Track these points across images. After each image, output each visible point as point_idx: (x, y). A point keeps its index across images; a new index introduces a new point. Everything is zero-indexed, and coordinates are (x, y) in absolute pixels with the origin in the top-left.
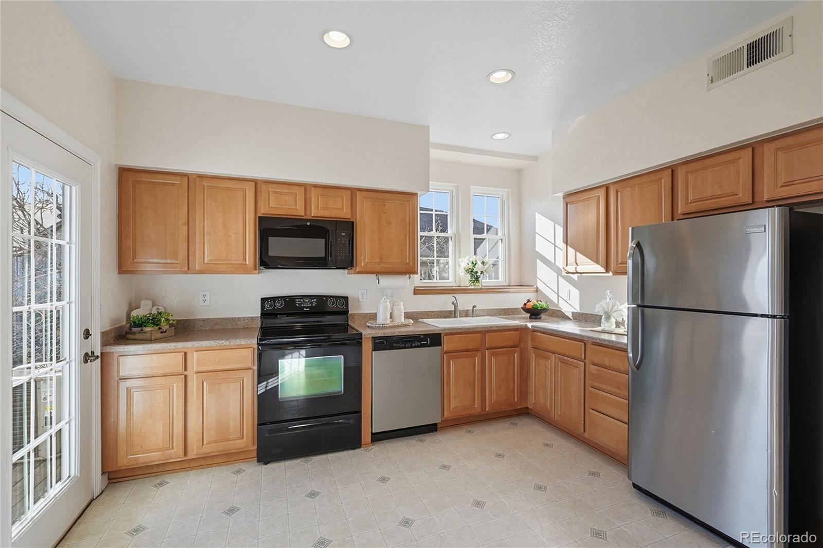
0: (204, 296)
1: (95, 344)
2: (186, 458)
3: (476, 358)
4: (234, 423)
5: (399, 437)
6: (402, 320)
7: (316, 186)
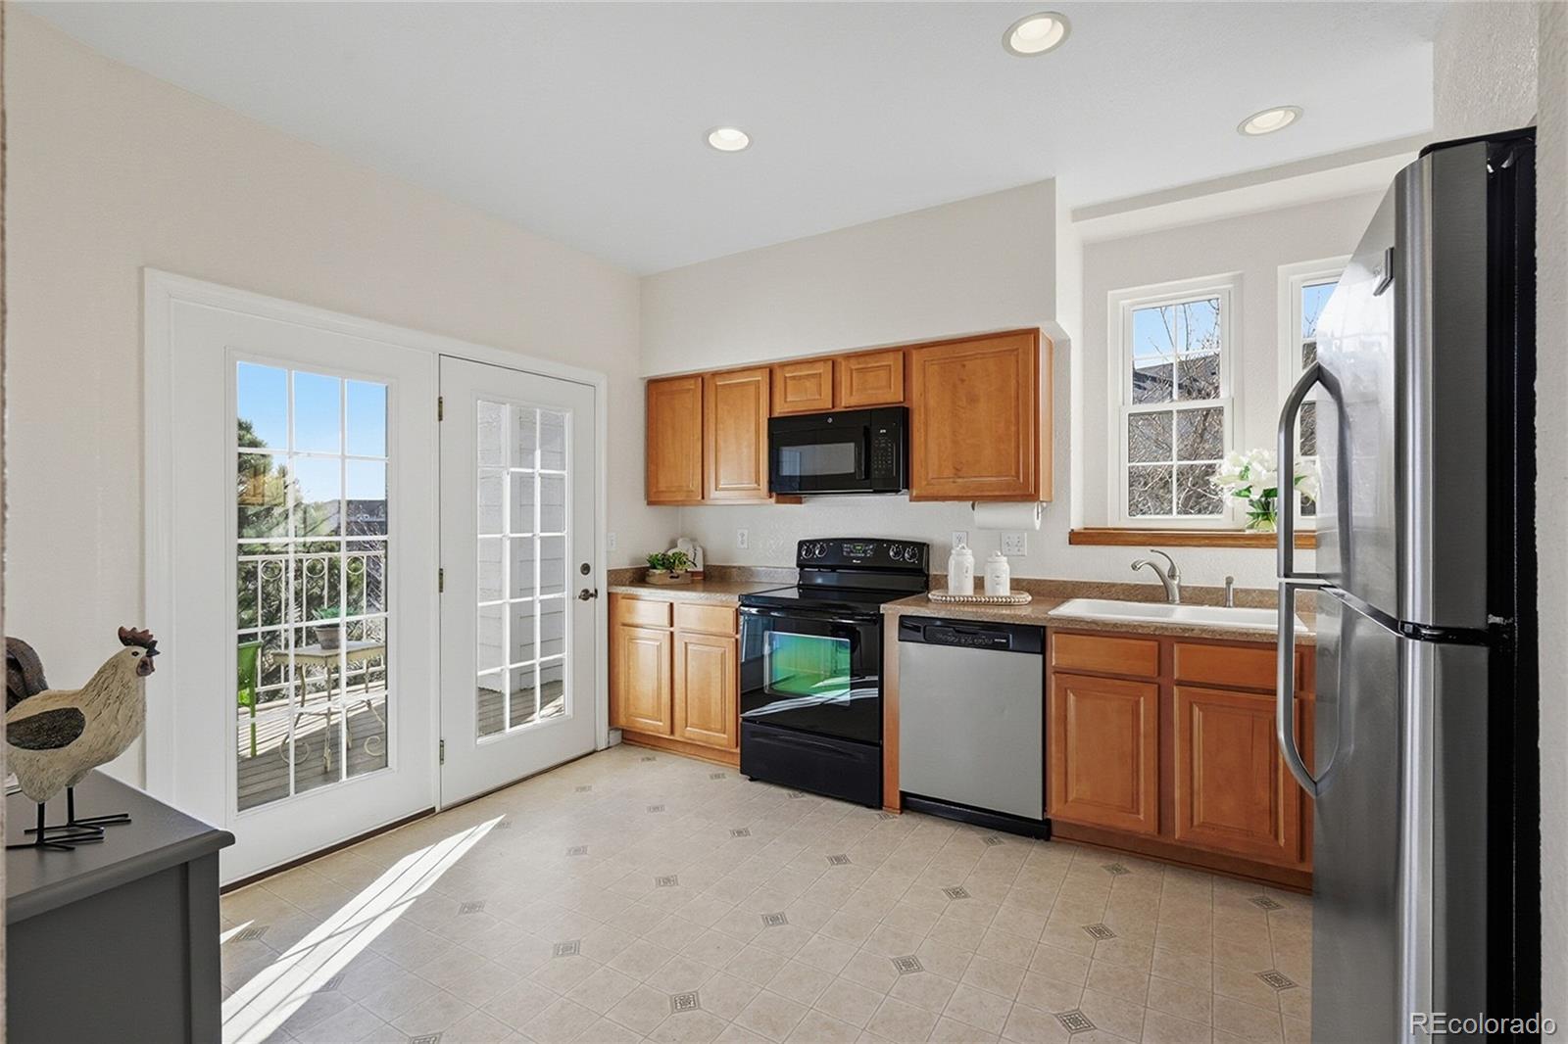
0: (743, 535)
1: (599, 581)
2: (671, 737)
3: (1142, 699)
4: (715, 709)
5: (979, 826)
6: (1004, 590)
7: (849, 356)
